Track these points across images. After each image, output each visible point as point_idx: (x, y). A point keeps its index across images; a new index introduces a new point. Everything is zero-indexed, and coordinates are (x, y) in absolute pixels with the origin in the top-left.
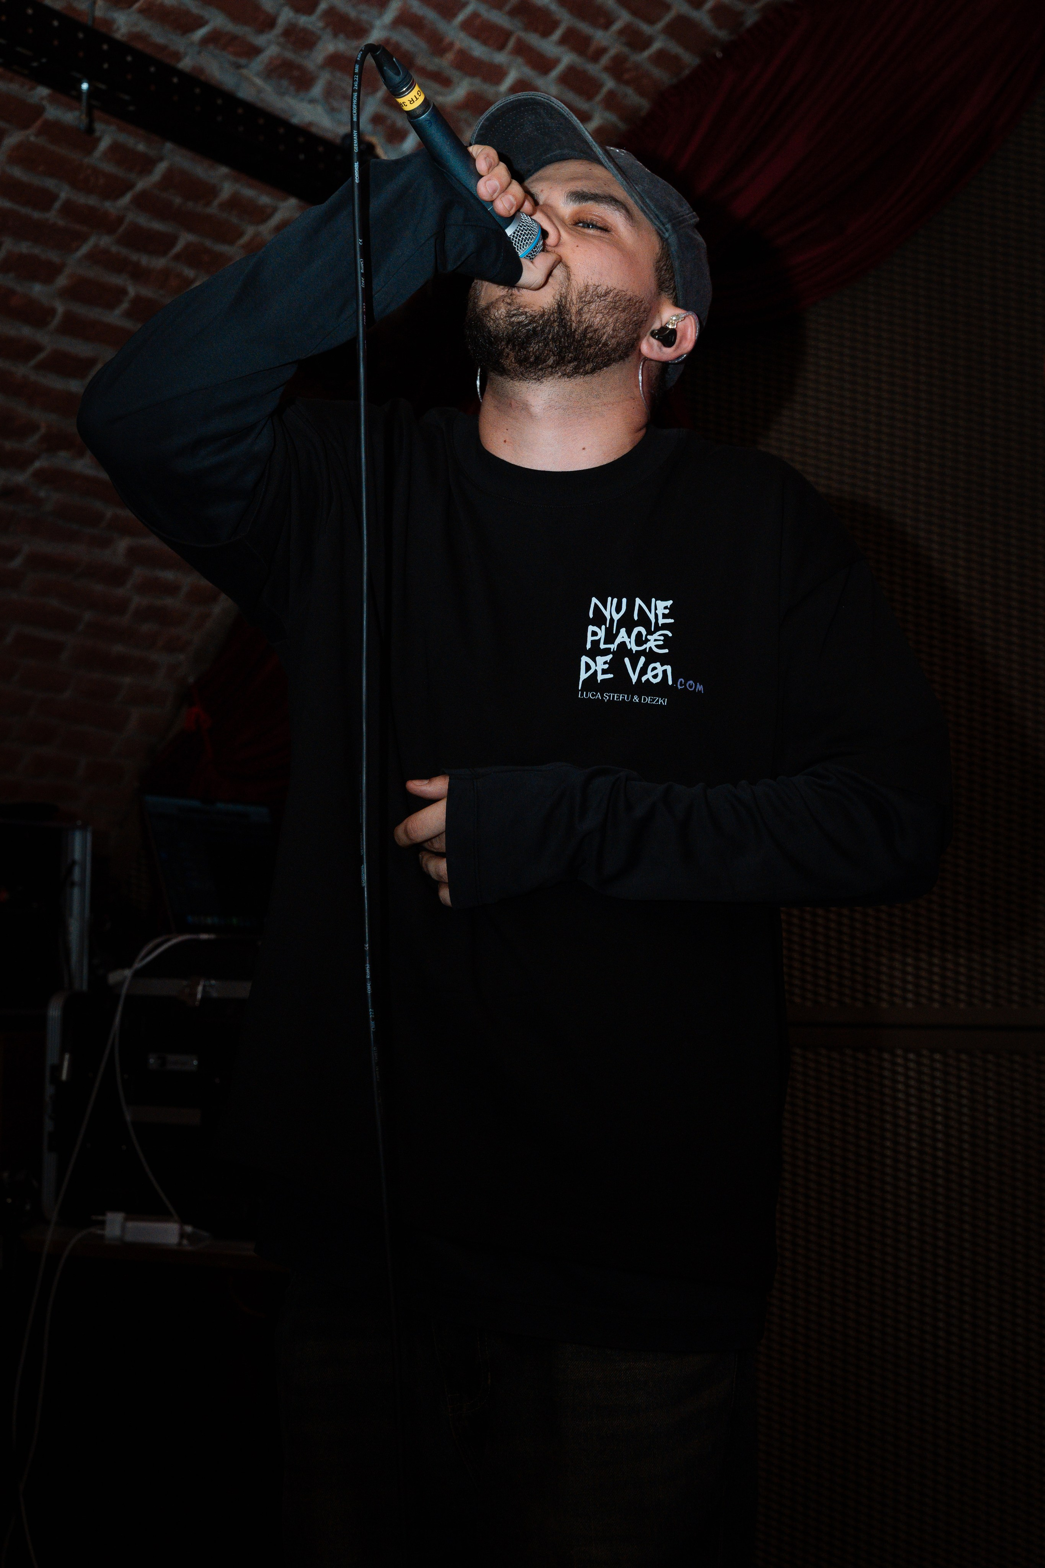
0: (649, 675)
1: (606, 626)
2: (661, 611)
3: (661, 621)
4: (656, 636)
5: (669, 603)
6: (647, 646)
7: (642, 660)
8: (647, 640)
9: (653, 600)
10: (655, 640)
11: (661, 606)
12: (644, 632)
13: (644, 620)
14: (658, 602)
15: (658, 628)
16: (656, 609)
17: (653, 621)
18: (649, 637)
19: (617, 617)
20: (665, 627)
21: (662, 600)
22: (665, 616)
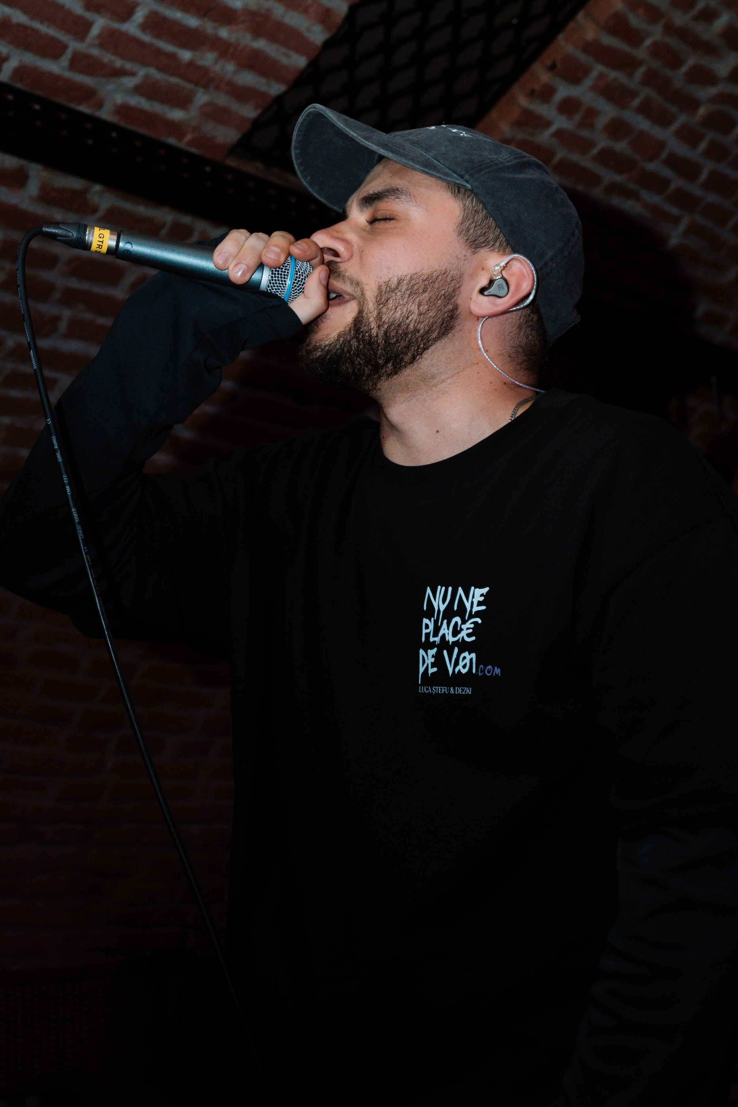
0: (460, 667)
1: (434, 618)
2: (478, 598)
3: (476, 609)
4: (469, 625)
5: (485, 590)
6: (460, 636)
7: (456, 650)
8: (461, 629)
9: (473, 588)
10: (468, 629)
11: (478, 593)
12: (460, 622)
13: (461, 611)
14: (477, 590)
15: (471, 616)
16: (473, 597)
17: (468, 609)
18: (463, 627)
19: (443, 607)
20: (478, 614)
21: (480, 588)
22: (480, 604)
